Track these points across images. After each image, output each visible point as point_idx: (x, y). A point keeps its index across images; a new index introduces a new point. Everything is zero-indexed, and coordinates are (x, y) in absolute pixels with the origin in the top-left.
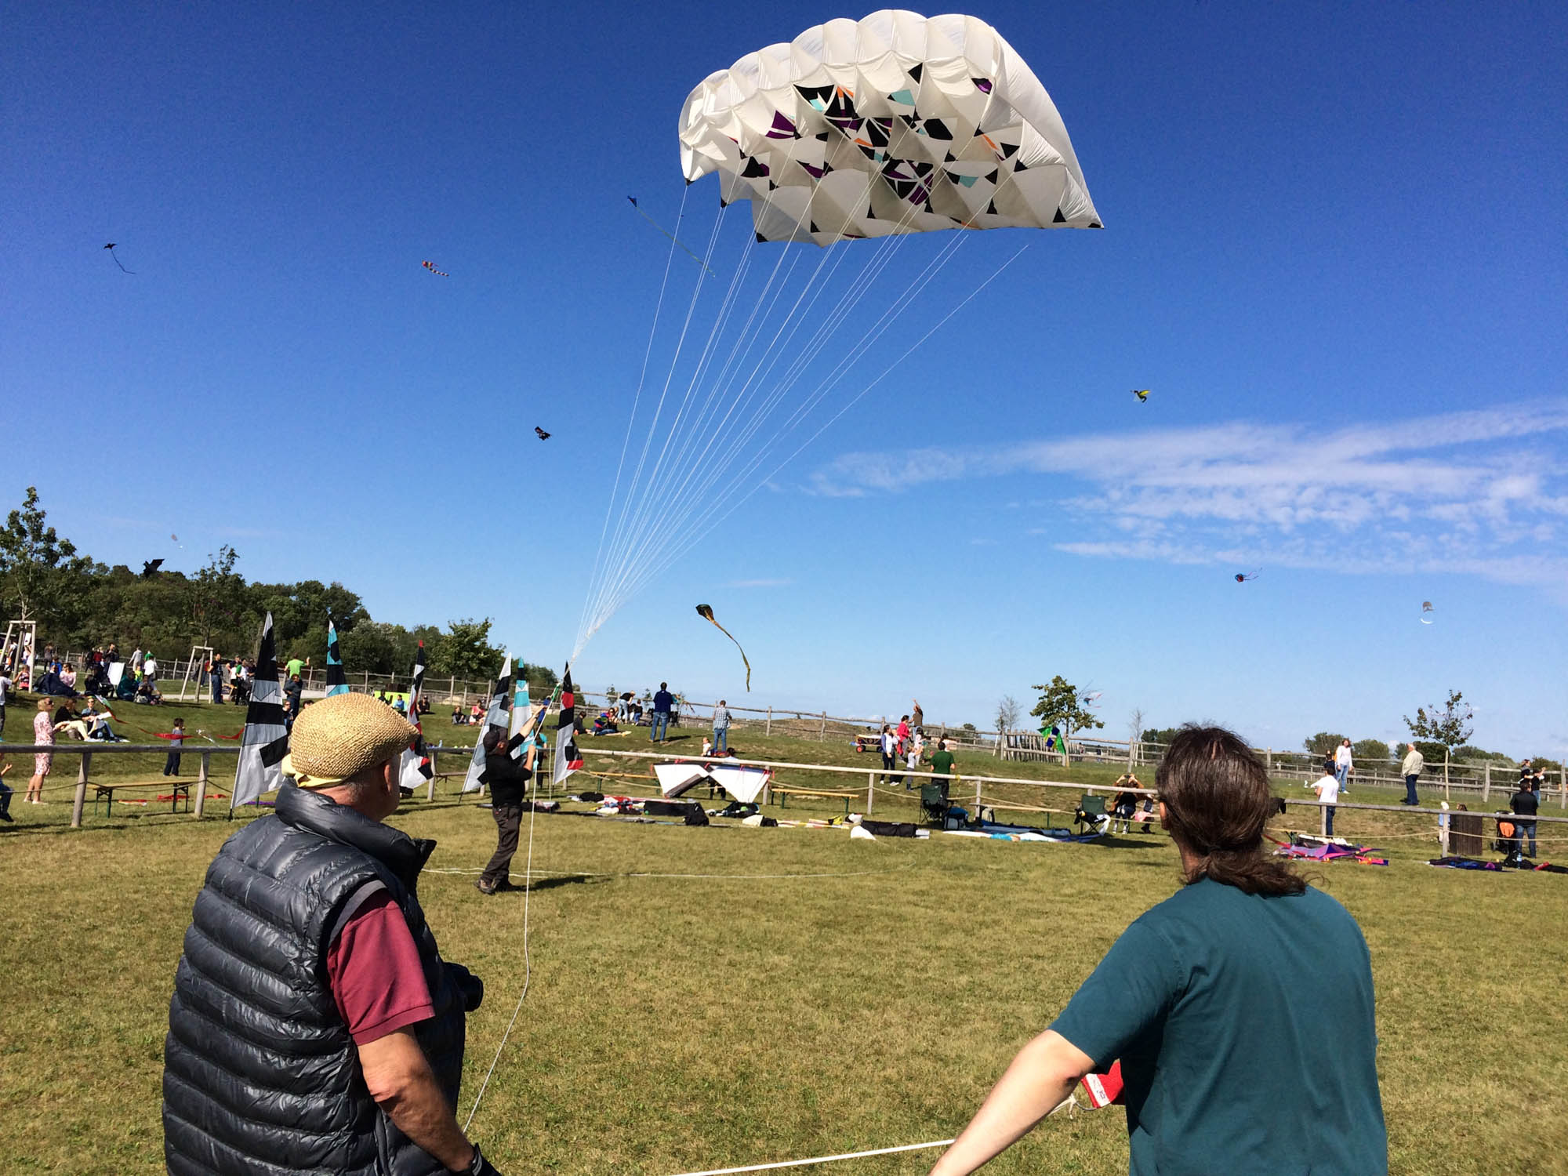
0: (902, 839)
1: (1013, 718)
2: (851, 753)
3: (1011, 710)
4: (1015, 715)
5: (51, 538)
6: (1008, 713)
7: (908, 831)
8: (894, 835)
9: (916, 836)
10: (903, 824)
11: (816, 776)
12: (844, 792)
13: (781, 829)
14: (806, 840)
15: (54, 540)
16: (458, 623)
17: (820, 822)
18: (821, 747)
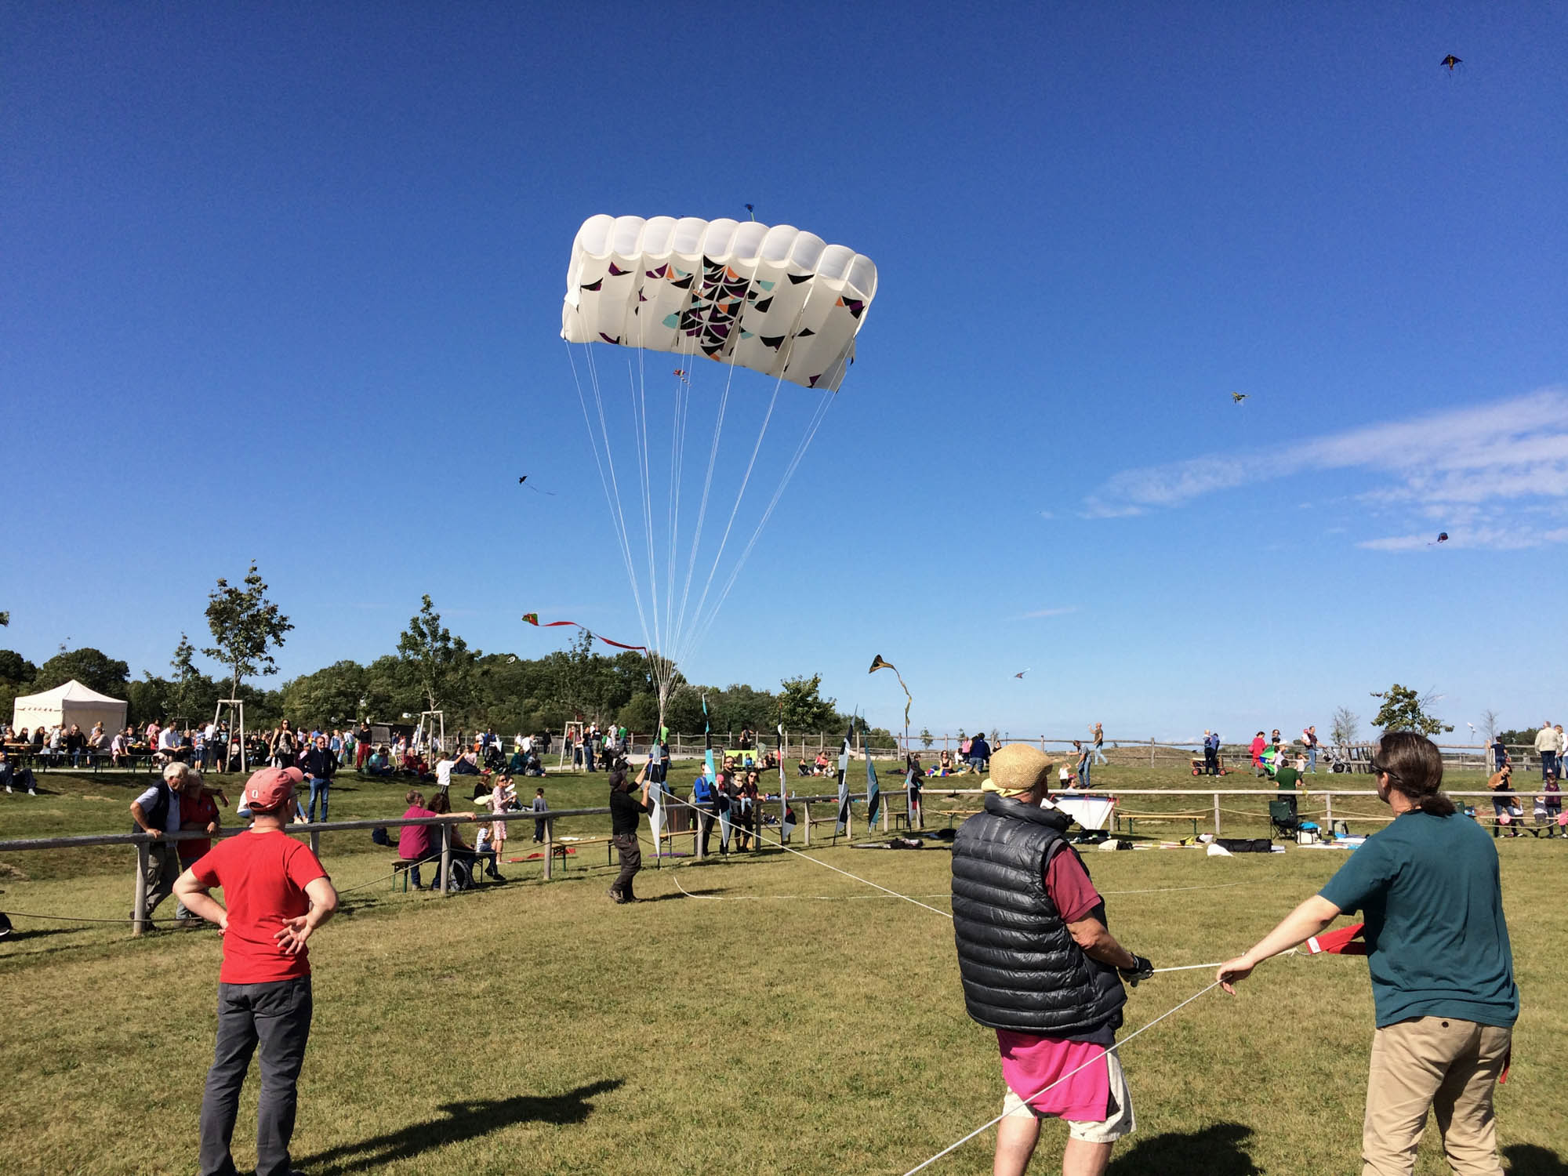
0: (1259, 854)
1: (1350, 731)
2: (1188, 777)
3: (1347, 722)
4: (1353, 727)
5: (446, 638)
6: (1344, 724)
7: (1264, 846)
8: (1250, 851)
9: (1271, 851)
10: (1258, 840)
11: (1156, 802)
12: (1188, 814)
13: (1138, 852)
14: (1166, 859)
15: (449, 639)
16: (790, 681)
17: (1174, 844)
18: (1155, 773)
